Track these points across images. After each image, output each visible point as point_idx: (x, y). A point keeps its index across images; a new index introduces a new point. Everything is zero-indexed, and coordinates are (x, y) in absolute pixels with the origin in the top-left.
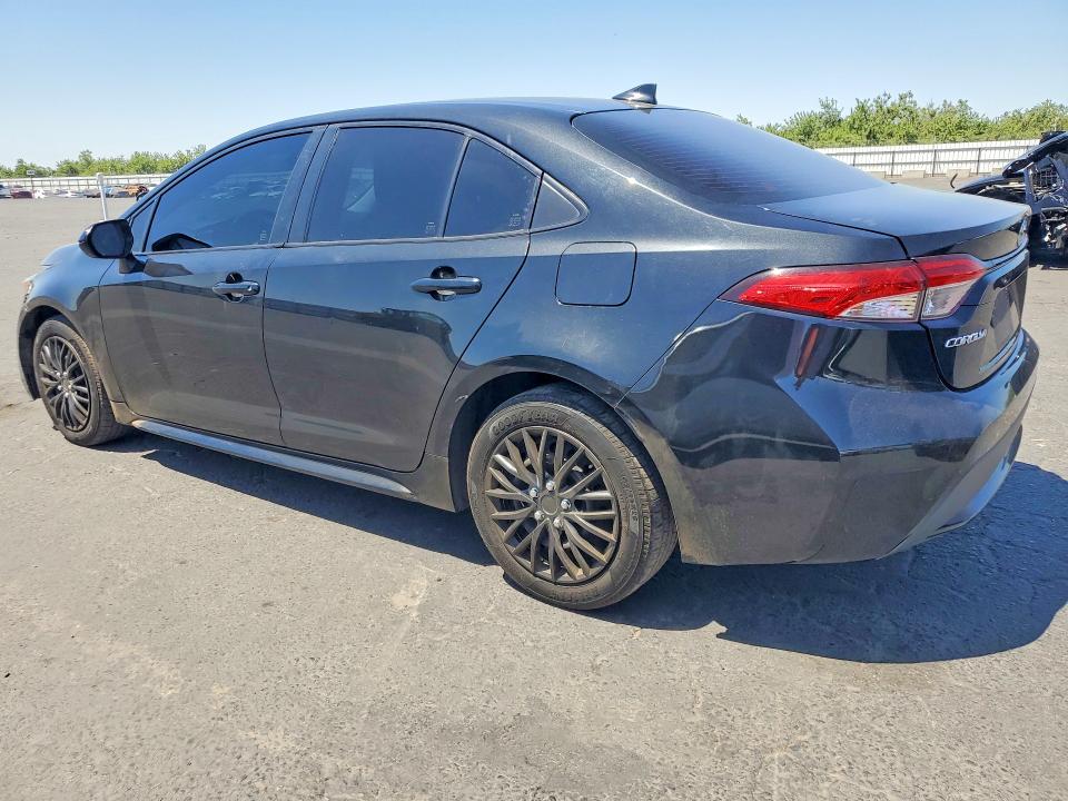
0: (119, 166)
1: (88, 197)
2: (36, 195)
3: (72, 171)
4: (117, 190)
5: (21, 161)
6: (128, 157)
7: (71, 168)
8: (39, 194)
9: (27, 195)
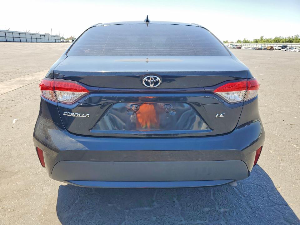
0: (269, 41)
1: (255, 49)
2: (242, 48)
3: (257, 42)
4: (264, 48)
5: (245, 39)
6: (273, 38)
7: (257, 41)
8: (243, 48)
9: (240, 48)
